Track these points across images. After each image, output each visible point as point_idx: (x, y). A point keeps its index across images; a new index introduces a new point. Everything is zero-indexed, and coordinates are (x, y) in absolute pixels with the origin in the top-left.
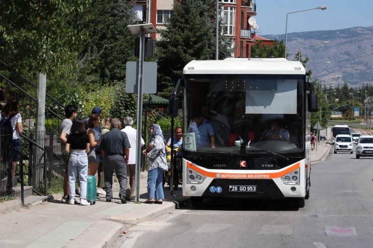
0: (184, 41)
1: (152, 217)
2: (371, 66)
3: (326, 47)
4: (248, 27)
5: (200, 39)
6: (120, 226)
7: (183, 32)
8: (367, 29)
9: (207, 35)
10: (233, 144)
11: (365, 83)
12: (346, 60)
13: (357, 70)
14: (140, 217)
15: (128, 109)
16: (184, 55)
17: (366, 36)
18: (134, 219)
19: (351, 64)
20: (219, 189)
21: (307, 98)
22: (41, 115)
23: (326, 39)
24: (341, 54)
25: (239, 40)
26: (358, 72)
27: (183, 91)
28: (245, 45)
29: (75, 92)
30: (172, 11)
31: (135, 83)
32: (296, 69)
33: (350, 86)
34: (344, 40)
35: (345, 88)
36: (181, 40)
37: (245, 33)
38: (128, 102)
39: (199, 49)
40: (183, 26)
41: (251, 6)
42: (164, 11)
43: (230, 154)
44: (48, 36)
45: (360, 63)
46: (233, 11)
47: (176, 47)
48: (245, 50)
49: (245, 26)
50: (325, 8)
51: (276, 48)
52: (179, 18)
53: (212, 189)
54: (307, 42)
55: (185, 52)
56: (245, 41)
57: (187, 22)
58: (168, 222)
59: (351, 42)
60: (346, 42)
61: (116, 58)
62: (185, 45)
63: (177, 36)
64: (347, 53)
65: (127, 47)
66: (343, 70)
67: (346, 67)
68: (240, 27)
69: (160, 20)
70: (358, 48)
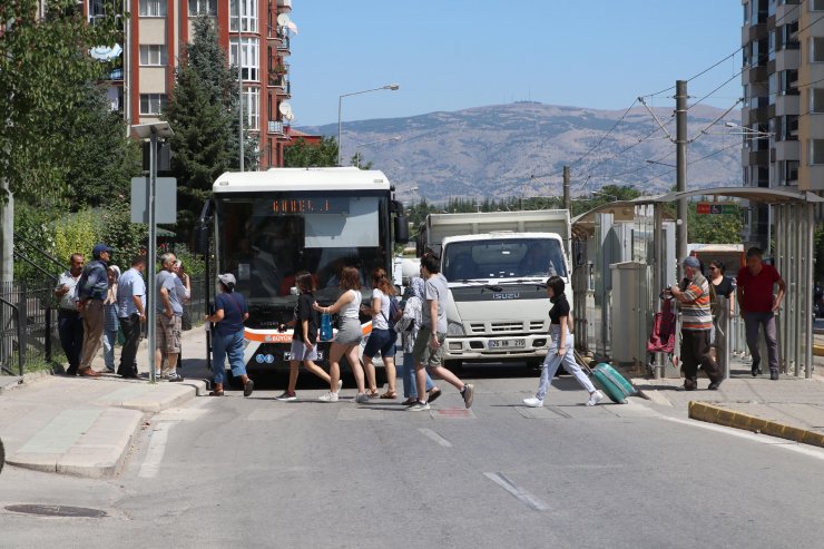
0: (187, 142)
1: (179, 402)
2: (460, 171)
3: (393, 144)
4: (279, 117)
5: (212, 137)
6: (139, 415)
7: (187, 128)
8: (454, 115)
9: (222, 132)
10: (289, 293)
11: (454, 197)
12: (422, 163)
13: (439, 177)
14: (164, 402)
15: (123, 245)
16: (189, 162)
17: (452, 126)
18: (155, 404)
19: (430, 169)
20: (270, 359)
21: (393, 224)
22: (7, 259)
23: (392, 131)
24: (414, 153)
25: (266, 137)
26: (442, 180)
27: (214, 218)
28: (274, 145)
29: (41, 223)
30: (163, 96)
31: (144, 209)
32: (376, 181)
33: (430, 203)
34: (418, 133)
35: (423, 205)
36: (183, 139)
37: (274, 127)
38: (121, 235)
39: (210, 152)
40: (185, 118)
41: (284, 86)
42: (152, 95)
43: (284, 307)
44: (25, 146)
45: (444, 167)
46: (256, 93)
47: (177, 151)
48: (274, 152)
49: (274, 116)
50: (397, 88)
51: (323, 149)
52: (180, 106)
53: (260, 358)
54: (363, 136)
55: (191, 157)
56: (274, 138)
57: (192, 112)
58: (203, 407)
59: (429, 135)
60: (422, 136)
61: (84, 168)
62: (191, 148)
63: (179, 134)
64: (423, 152)
65: (100, 151)
66: (419, 177)
67: (422, 174)
68: (266, 118)
69: (145, 109)
70: (440, 143)
